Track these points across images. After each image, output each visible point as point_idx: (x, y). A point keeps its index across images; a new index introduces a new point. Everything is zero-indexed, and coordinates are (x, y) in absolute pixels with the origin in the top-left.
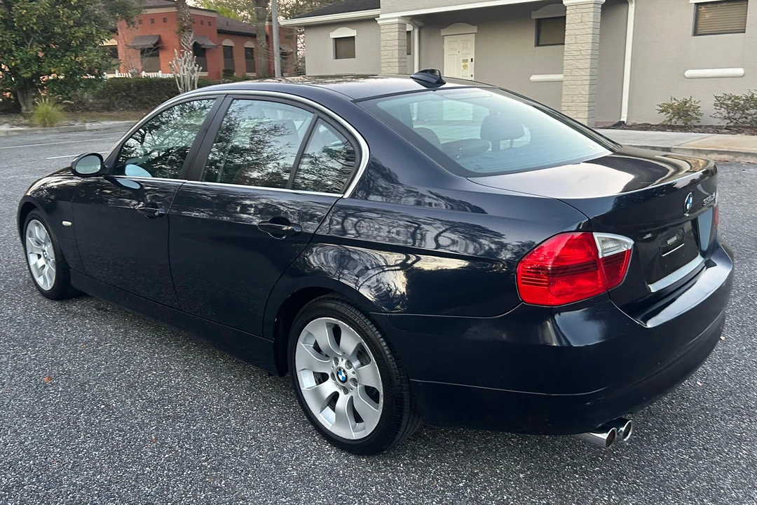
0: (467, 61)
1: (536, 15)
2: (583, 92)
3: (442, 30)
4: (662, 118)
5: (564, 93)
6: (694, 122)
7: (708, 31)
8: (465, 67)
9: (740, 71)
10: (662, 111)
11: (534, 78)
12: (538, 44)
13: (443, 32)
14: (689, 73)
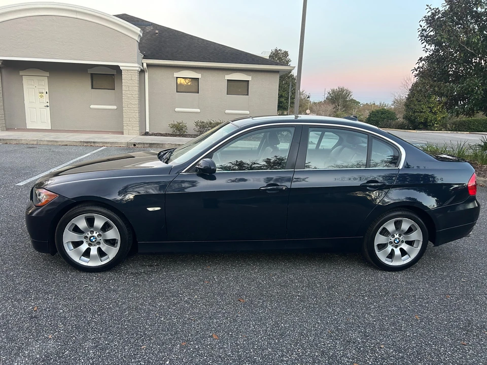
0: (43, 93)
1: (90, 71)
2: (135, 117)
3: (20, 71)
4: (170, 131)
5: (124, 116)
6: (185, 133)
7: (181, 91)
8: (42, 97)
9: (198, 110)
10: (172, 127)
11: (92, 106)
12: (92, 88)
13: (21, 73)
14: (177, 109)
